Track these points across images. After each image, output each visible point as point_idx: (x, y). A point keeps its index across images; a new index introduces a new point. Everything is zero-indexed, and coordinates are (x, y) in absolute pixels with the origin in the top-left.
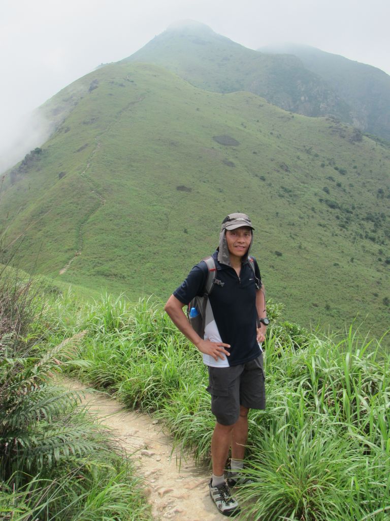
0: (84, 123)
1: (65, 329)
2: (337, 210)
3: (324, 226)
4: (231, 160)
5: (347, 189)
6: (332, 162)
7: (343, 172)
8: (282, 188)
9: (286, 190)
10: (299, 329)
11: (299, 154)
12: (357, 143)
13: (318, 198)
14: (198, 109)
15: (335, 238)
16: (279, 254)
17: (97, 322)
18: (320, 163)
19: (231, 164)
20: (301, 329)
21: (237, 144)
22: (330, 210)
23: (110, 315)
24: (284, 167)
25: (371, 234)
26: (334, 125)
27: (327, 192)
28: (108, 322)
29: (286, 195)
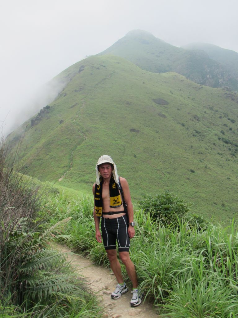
0: (76, 91)
1: (60, 215)
2: (229, 145)
3: (221, 155)
4: (164, 113)
5: (236, 131)
6: (226, 115)
7: (233, 121)
8: (195, 130)
9: (197, 132)
10: (202, 219)
11: (205, 110)
13: (217, 137)
14: (144, 83)
15: (228, 162)
16: (193, 171)
17: (79, 211)
18: (219, 116)
19: (164, 116)
20: (204, 219)
21: (167, 103)
22: (225, 144)
23: (87, 207)
24: (196, 118)
26: (228, 92)
27: (223, 133)
28: (85, 212)
29: (198, 135)
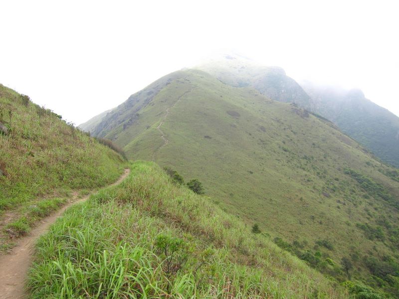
0: (162, 102)
2: (288, 153)
3: (278, 160)
4: (235, 124)
5: (296, 142)
6: (290, 127)
7: (295, 133)
8: (260, 139)
9: (262, 141)
11: (272, 121)
12: (305, 118)
13: (278, 146)
14: (221, 96)
15: (283, 167)
16: (252, 173)
18: (283, 128)
19: (235, 126)
21: (239, 115)
22: (284, 152)
24: (263, 129)
25: (303, 166)
26: (294, 107)
27: (284, 143)
29: (262, 143)
